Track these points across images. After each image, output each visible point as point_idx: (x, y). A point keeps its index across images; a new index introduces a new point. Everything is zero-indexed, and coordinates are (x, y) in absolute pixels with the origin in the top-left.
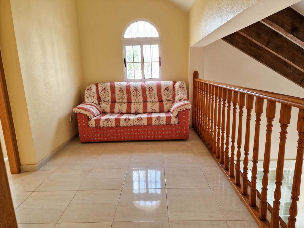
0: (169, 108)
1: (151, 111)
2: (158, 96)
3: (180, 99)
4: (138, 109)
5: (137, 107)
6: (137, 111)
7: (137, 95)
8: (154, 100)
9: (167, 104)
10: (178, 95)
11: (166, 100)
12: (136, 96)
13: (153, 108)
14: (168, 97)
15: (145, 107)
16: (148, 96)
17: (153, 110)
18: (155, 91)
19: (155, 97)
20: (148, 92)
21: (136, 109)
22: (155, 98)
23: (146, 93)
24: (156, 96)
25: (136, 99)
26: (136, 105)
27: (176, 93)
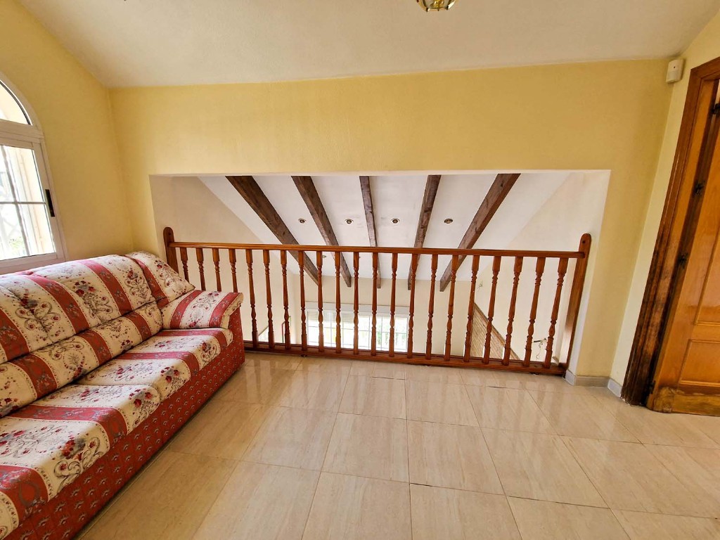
0: (160, 323)
1: (122, 349)
2: (118, 300)
3: (180, 292)
4: (79, 363)
5: (74, 358)
6: (80, 369)
7: (39, 320)
8: (107, 317)
9: (150, 314)
10: (168, 284)
11: (140, 305)
12: (39, 325)
13: (123, 338)
14: (143, 296)
15: (99, 345)
16: (86, 311)
17: (126, 343)
18: (102, 290)
19: (107, 308)
20: (79, 300)
21: (74, 366)
22: (108, 311)
23: (74, 303)
24: (112, 303)
25: (43, 334)
26: (66, 355)
27: (161, 282)
